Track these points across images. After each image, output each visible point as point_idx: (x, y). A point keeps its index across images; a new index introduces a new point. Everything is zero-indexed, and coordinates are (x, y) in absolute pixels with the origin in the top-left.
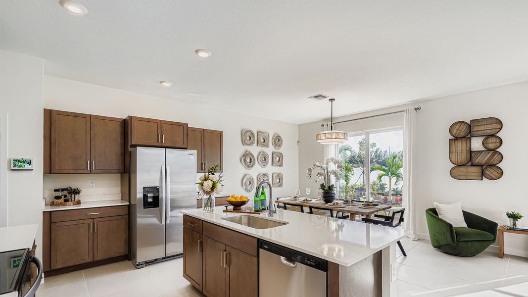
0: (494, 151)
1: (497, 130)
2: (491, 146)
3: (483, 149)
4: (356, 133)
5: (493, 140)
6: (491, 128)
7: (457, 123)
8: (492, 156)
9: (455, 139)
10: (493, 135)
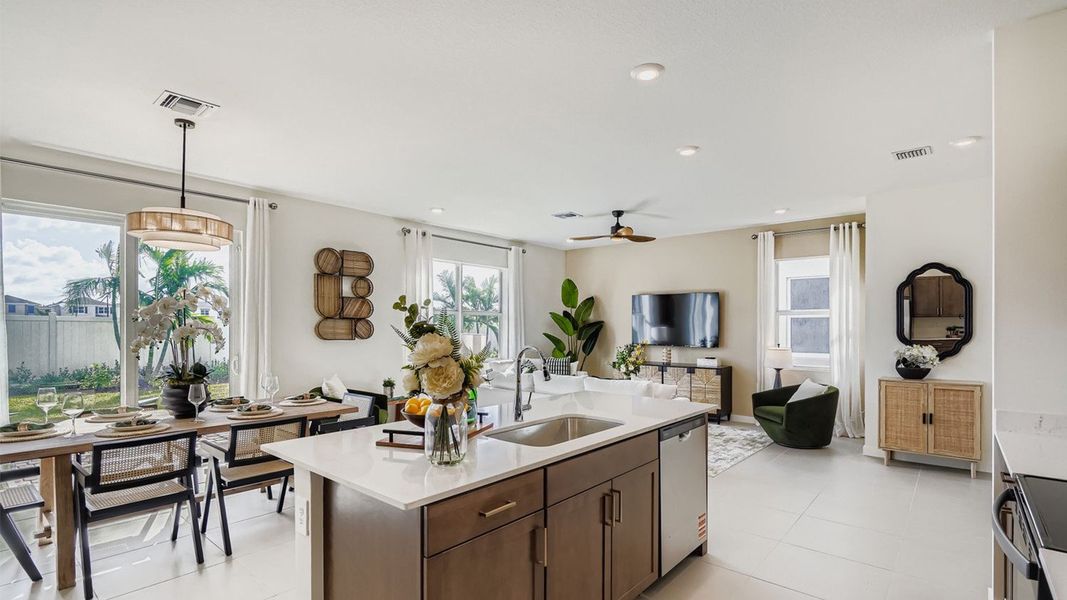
0: (363, 299)
1: (366, 271)
2: (361, 292)
3: (352, 295)
4: (93, 212)
5: (362, 284)
6: (358, 267)
7: (324, 250)
8: (361, 307)
9: (321, 275)
10: (362, 278)
